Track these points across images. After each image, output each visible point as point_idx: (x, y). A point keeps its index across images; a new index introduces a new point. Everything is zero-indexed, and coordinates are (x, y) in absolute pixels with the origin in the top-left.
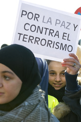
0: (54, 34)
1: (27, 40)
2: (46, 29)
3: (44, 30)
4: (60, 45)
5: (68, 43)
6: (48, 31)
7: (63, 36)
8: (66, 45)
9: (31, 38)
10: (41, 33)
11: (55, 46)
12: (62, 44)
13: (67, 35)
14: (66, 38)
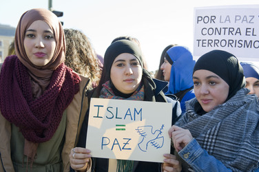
0: (234, 33)
1: (206, 45)
2: (225, 28)
3: (223, 30)
4: (243, 43)
5: (253, 39)
6: (227, 30)
7: (247, 32)
8: (251, 41)
9: (210, 42)
10: (220, 34)
11: (237, 44)
12: (245, 41)
13: (251, 30)
14: (251, 34)
